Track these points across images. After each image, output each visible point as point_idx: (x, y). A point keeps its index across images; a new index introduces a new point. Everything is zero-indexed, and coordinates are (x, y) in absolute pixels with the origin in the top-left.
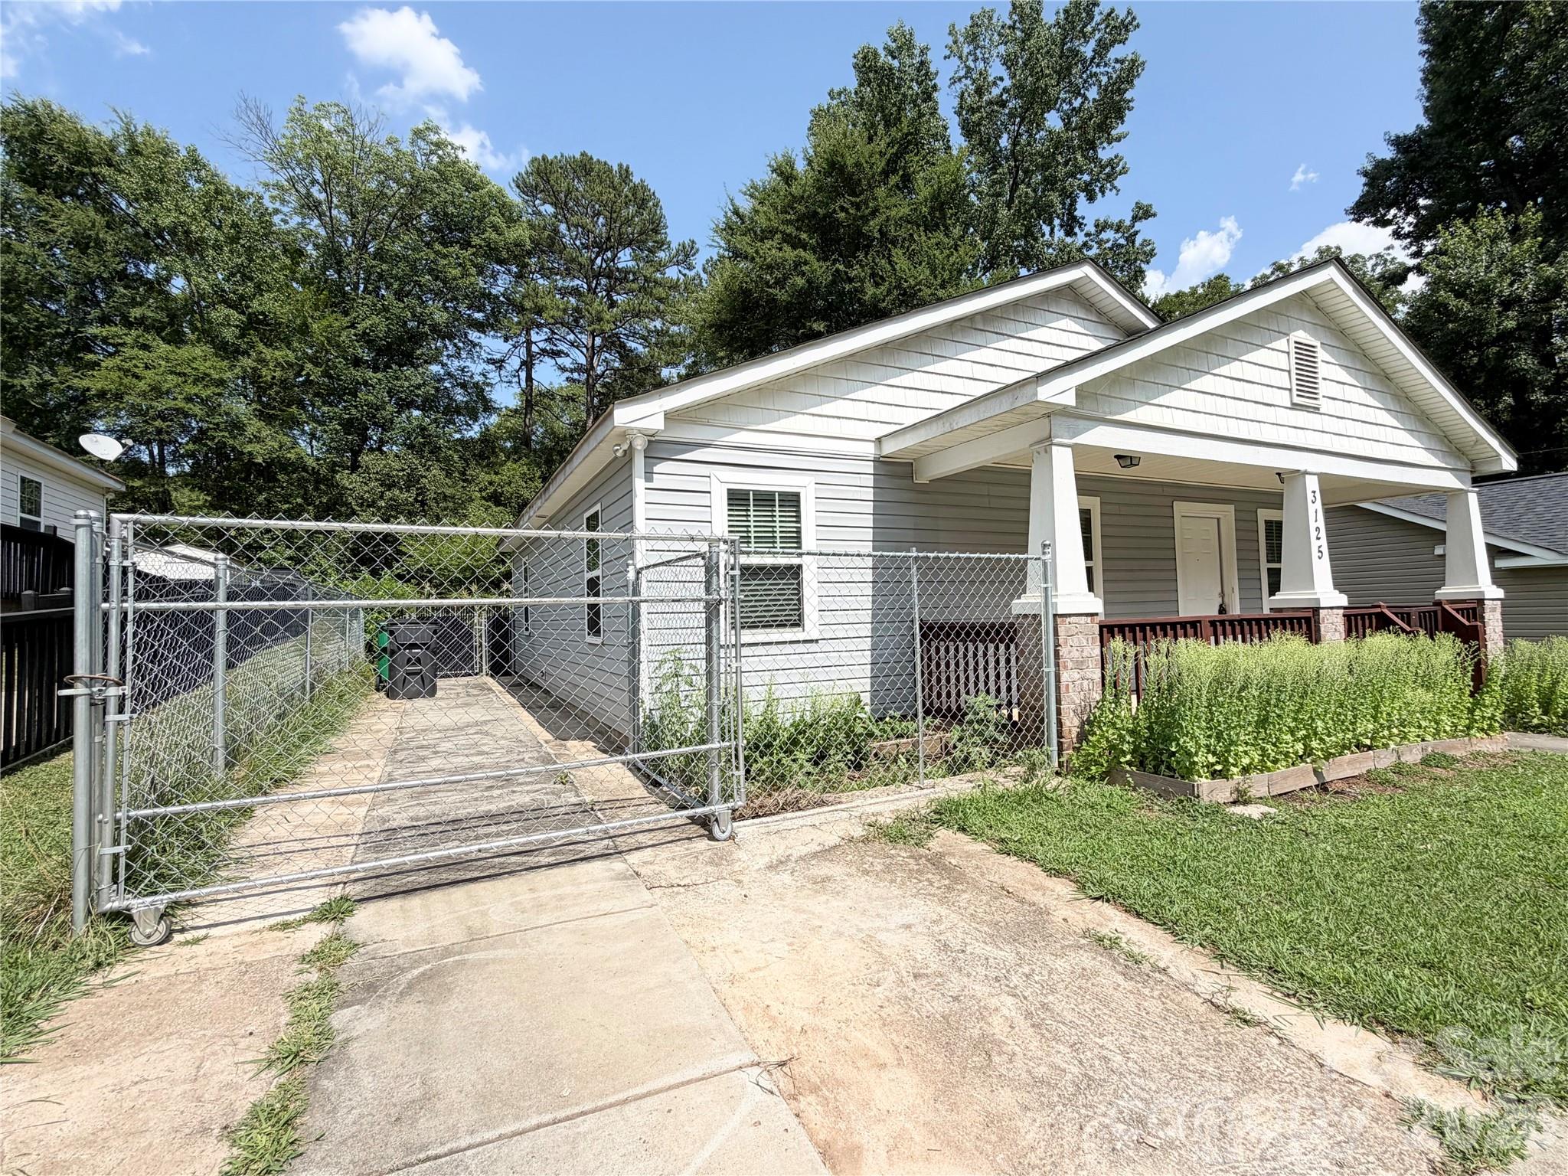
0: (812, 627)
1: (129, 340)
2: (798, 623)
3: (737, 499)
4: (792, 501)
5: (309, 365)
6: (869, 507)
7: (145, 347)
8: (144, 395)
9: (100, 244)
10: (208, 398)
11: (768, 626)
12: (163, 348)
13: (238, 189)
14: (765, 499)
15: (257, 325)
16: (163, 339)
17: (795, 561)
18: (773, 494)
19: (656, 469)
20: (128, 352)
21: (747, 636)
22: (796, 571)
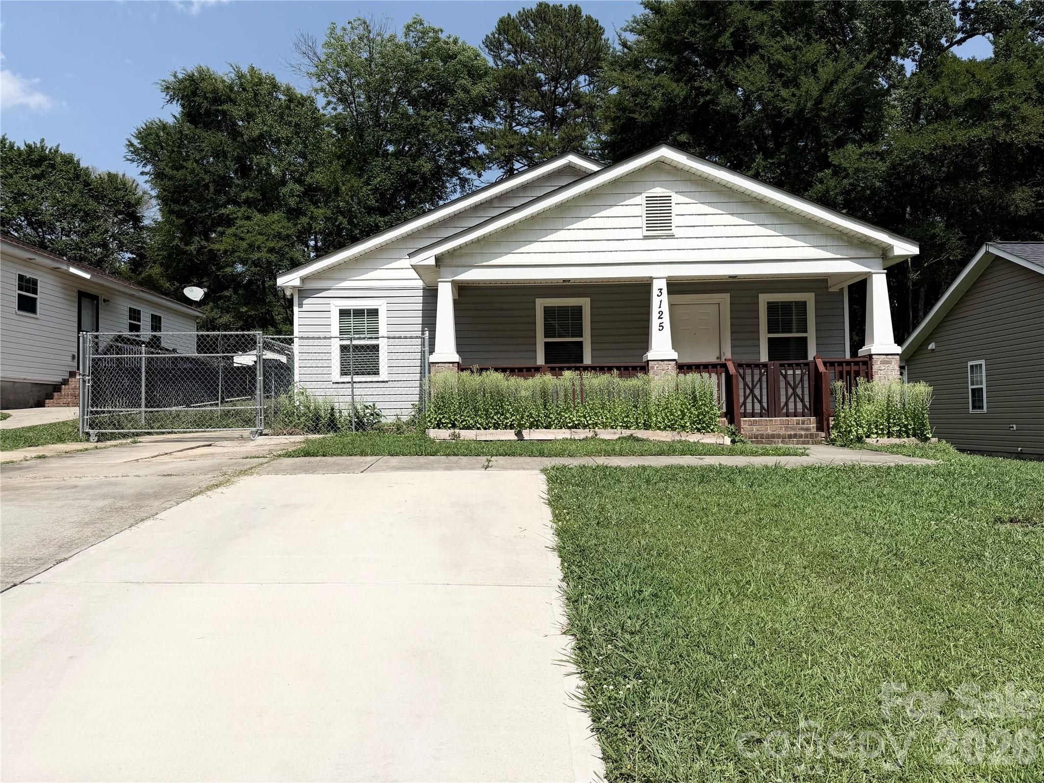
0: (384, 374)
1: (239, 214)
2: (377, 373)
3: (344, 313)
4: (374, 313)
5: (340, 218)
6: (420, 314)
7: (248, 218)
8: (245, 251)
9: (225, 154)
10: (280, 249)
11: (363, 374)
12: (258, 216)
13: (302, 96)
14: (359, 313)
15: (311, 193)
16: (259, 211)
17: (374, 342)
18: (364, 310)
19: (304, 302)
20: (239, 222)
21: (357, 378)
22: (376, 348)
